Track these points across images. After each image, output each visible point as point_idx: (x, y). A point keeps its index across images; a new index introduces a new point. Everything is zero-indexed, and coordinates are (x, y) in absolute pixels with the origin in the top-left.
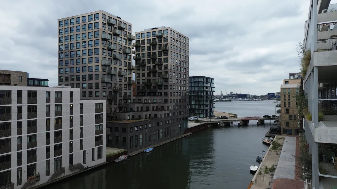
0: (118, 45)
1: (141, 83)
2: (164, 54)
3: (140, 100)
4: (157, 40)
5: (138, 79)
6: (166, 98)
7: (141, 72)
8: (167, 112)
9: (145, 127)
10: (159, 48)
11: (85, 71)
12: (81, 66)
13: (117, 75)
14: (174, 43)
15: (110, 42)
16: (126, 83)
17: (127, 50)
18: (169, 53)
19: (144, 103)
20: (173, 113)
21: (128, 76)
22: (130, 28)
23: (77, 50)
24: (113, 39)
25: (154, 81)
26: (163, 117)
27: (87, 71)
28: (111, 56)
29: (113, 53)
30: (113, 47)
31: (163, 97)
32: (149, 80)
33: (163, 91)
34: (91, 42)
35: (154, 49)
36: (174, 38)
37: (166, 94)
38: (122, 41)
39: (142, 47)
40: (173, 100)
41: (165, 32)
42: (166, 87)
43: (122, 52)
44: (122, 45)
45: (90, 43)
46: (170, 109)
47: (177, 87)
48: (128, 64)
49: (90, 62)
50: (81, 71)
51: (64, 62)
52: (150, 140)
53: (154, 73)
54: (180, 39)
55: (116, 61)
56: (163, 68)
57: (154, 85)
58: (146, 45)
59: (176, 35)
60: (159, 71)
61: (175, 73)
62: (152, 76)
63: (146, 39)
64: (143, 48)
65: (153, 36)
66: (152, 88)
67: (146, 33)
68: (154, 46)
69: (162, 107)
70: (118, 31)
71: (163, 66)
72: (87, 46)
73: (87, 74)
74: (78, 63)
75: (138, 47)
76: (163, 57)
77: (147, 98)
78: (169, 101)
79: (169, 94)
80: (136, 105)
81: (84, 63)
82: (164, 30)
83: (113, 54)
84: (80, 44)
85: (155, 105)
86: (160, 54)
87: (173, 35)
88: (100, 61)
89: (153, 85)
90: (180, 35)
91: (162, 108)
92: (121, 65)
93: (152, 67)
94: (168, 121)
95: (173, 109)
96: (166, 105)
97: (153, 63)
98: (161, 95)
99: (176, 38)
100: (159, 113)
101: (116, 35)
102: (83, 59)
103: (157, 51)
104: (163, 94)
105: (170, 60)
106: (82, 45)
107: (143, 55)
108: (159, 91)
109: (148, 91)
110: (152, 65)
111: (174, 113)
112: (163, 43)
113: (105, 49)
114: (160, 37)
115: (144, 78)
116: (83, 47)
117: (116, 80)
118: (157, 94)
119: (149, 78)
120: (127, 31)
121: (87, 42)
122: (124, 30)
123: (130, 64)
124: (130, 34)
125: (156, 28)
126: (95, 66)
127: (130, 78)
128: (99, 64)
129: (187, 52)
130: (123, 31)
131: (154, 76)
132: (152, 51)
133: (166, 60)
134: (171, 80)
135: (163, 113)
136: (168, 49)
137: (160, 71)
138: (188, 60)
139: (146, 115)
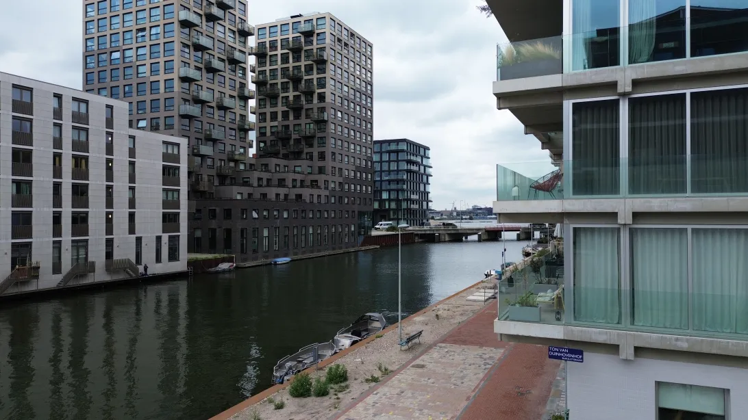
0: (216, 40)
1: (268, 134)
2: (318, 69)
3: (266, 165)
4: (303, 40)
5: (263, 125)
6: (321, 164)
7: (268, 110)
8: (324, 193)
9: (275, 215)
10: (307, 57)
11: (142, 93)
12: (134, 82)
13: (214, 104)
14: (340, 48)
15: (198, 31)
16: (235, 127)
17: (237, 55)
18: (330, 67)
19: (273, 171)
20: (337, 197)
21: (238, 111)
22: (243, 8)
23: (124, 47)
24: (204, 27)
25: (297, 128)
26: (315, 201)
27: (148, 91)
28: (201, 63)
29: (206, 57)
30: (204, 41)
31: (317, 163)
32: (287, 127)
33: (315, 151)
34: (157, 30)
35: (297, 59)
36: (340, 38)
37: (322, 156)
38: (224, 33)
39: (271, 56)
40: (337, 169)
41: (320, 22)
42: (322, 141)
43: (225, 58)
44: (224, 43)
45: (154, 31)
46: (330, 188)
47: (346, 144)
48: (238, 86)
49: (154, 71)
50: (134, 94)
51: (95, 77)
52: (286, 245)
53: (297, 111)
54: (353, 42)
55: (211, 75)
56: (315, 100)
57: (297, 137)
58: (279, 52)
59: (345, 32)
60: (306, 106)
61: (341, 112)
62: (291, 117)
63: (279, 38)
64: (273, 59)
65: (295, 31)
66: (292, 142)
67: (279, 27)
68: (297, 51)
69: (312, 181)
70: (215, 11)
71: (315, 96)
72: (147, 39)
73: (148, 97)
74: (129, 77)
75: (261, 55)
76: (315, 76)
77: (282, 162)
78: (329, 170)
79: (328, 156)
80: (256, 174)
81: (140, 75)
82: (317, 19)
83: (204, 58)
84: (132, 35)
85: (299, 177)
86: (309, 69)
87: (336, 31)
88: (176, 70)
89: (294, 137)
90: (352, 35)
91: (314, 184)
92: (223, 85)
93: (291, 98)
94: (327, 211)
95: (337, 189)
96: (321, 178)
97: (295, 89)
98: (311, 159)
99: (345, 37)
100: (306, 193)
101: (211, 18)
102: (140, 67)
103: (303, 63)
104: (316, 155)
105: (330, 83)
106: (137, 37)
107: (272, 74)
108: (306, 150)
109: (283, 152)
110: (291, 94)
111: (341, 198)
112: (315, 46)
113: (188, 46)
114: (308, 35)
115: (275, 123)
116: (140, 40)
117: (212, 116)
118: (304, 156)
119: (286, 123)
120: (237, 13)
121: (148, 29)
122: (231, 11)
123: (243, 86)
124: (243, 21)
125: (300, 16)
126: (165, 80)
127: (243, 117)
128: (175, 76)
129: (369, 75)
130: (227, 14)
131: (297, 117)
132: (291, 64)
133: (322, 83)
134: (332, 126)
135: (315, 192)
136: (325, 58)
137: (310, 106)
138: (372, 90)
139: (278, 195)
